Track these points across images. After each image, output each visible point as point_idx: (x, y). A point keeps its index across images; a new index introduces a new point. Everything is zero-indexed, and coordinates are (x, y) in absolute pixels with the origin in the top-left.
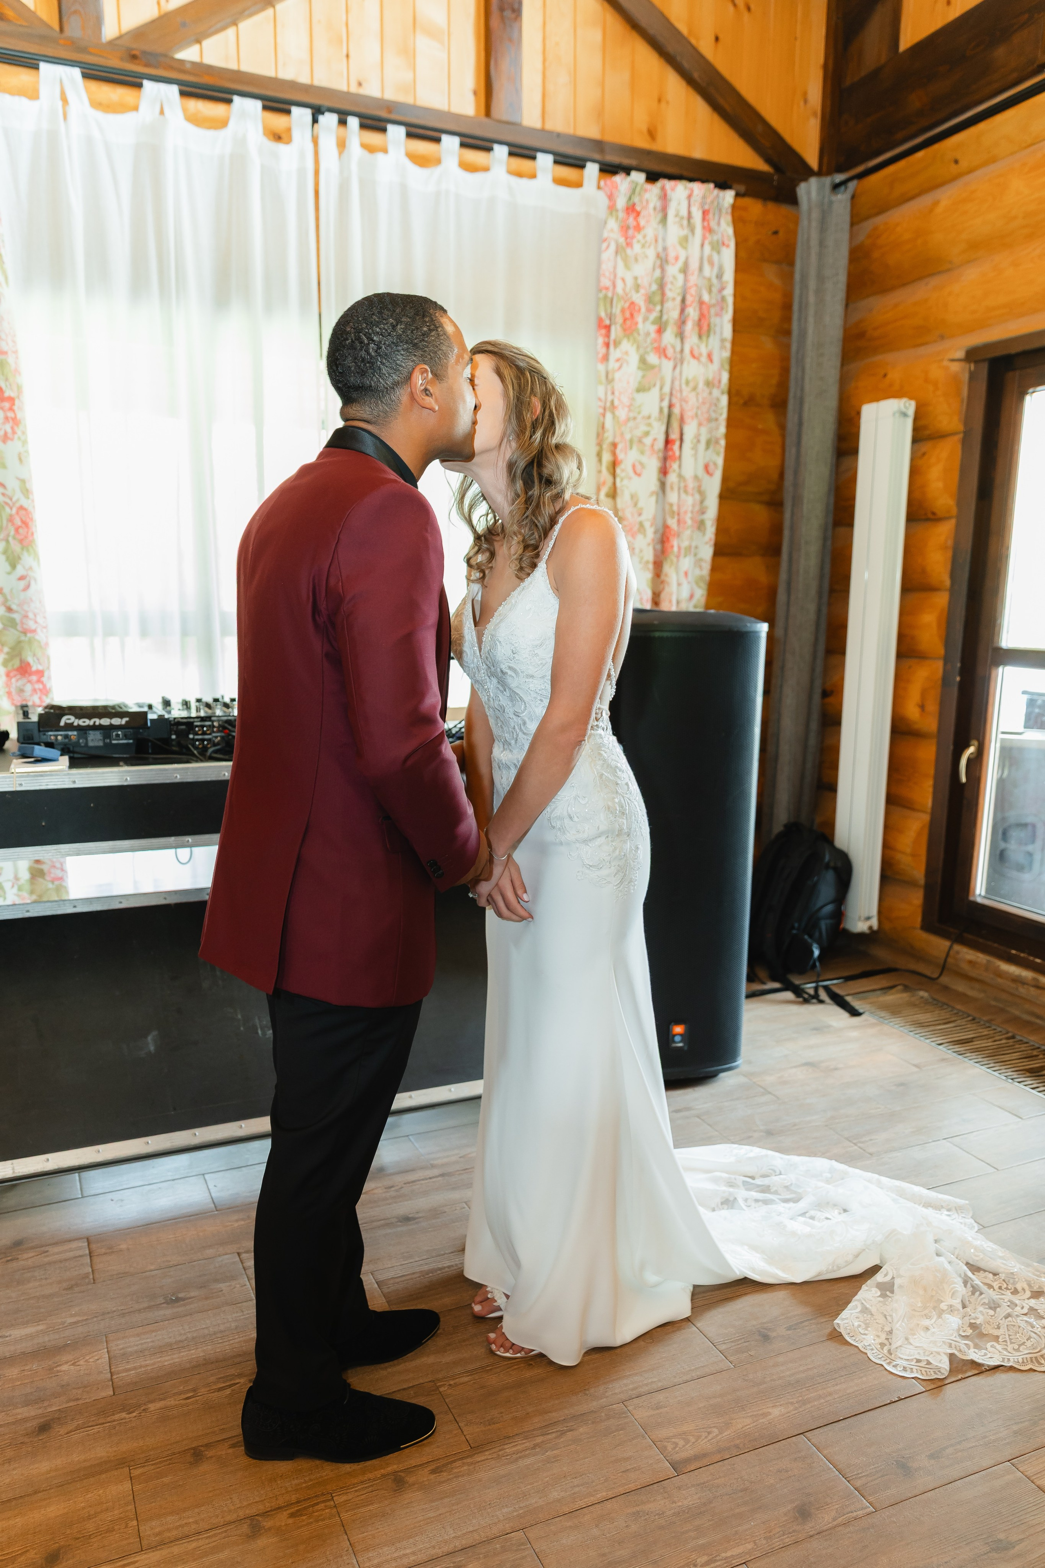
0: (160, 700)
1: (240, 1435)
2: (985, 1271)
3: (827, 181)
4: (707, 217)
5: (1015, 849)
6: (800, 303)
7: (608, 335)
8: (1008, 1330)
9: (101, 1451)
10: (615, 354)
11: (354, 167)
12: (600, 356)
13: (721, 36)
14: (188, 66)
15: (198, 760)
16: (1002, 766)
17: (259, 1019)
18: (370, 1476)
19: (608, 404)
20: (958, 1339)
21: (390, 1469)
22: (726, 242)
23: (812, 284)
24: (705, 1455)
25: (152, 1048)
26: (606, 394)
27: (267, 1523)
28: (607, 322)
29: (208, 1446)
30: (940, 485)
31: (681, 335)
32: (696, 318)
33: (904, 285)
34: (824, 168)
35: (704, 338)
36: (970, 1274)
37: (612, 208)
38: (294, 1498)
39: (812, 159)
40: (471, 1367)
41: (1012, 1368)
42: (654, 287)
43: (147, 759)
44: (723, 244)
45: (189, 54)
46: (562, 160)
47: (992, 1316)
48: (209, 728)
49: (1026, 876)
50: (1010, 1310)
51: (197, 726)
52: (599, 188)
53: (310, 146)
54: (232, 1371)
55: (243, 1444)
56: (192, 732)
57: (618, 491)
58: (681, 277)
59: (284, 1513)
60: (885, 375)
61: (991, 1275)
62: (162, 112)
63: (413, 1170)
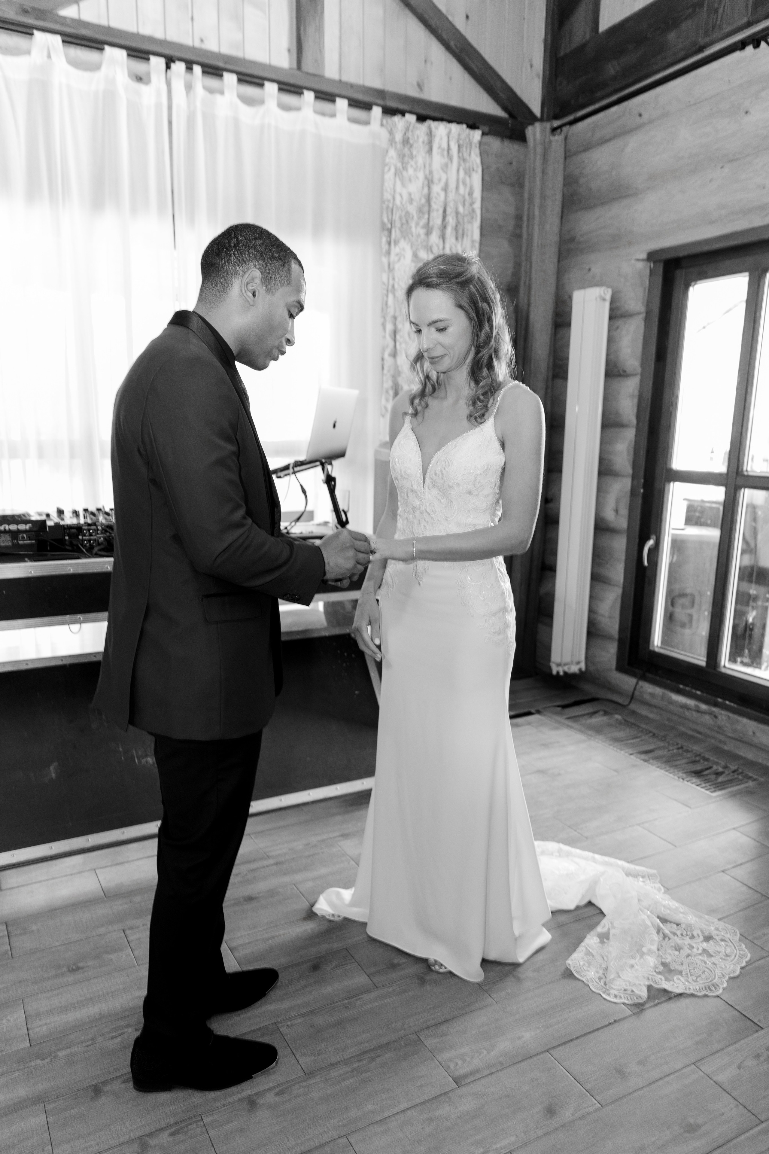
0: (56, 510)
1: (129, 1072)
2: (670, 922)
3: (548, 125)
4: (461, 150)
5: (680, 613)
6: (529, 215)
7: (390, 236)
8: (689, 966)
9: (21, 1092)
10: (395, 250)
11: (198, 104)
12: (384, 251)
13: (470, 16)
14: (69, 22)
15: (86, 557)
16: (672, 553)
17: (136, 751)
18: (231, 1100)
19: (390, 287)
20: (655, 974)
21: (245, 1094)
22: (475, 168)
23: (537, 201)
24: (477, 1071)
25: (53, 775)
26: (388, 279)
27: (153, 1142)
28: (389, 226)
29: (104, 1083)
30: (629, 351)
31: (443, 237)
32: (454, 224)
33: (603, 204)
34: (545, 116)
35: (460, 240)
36: (661, 925)
37: (392, 141)
38: (172, 1121)
39: (536, 110)
40: (303, 1011)
41: (692, 995)
42: (423, 201)
43: (46, 555)
44: (473, 170)
45: (69, 12)
46: (354, 103)
47: (677, 956)
48: (94, 531)
49: (687, 631)
50: (689, 952)
51: (85, 530)
52: (382, 125)
53: (164, 87)
54: (122, 1023)
55: (132, 1079)
56: (81, 534)
57: (398, 352)
58: (442, 194)
59: (166, 1133)
60: (589, 270)
61: (675, 926)
62: (49, 56)
63: (254, 861)
